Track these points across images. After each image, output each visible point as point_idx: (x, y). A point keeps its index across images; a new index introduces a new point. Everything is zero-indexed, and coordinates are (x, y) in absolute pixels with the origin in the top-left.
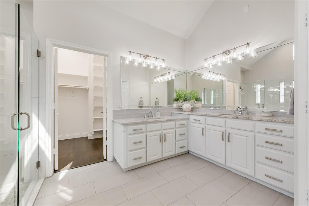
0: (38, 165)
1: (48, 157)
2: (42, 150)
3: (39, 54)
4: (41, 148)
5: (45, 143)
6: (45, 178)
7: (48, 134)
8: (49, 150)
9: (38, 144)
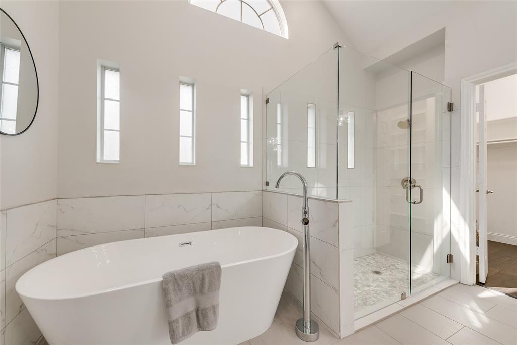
0: (450, 259)
1: (464, 253)
2: (455, 241)
3: (450, 107)
4: (454, 238)
5: (459, 231)
6: (460, 283)
7: (463, 220)
8: (465, 243)
9: (449, 231)
